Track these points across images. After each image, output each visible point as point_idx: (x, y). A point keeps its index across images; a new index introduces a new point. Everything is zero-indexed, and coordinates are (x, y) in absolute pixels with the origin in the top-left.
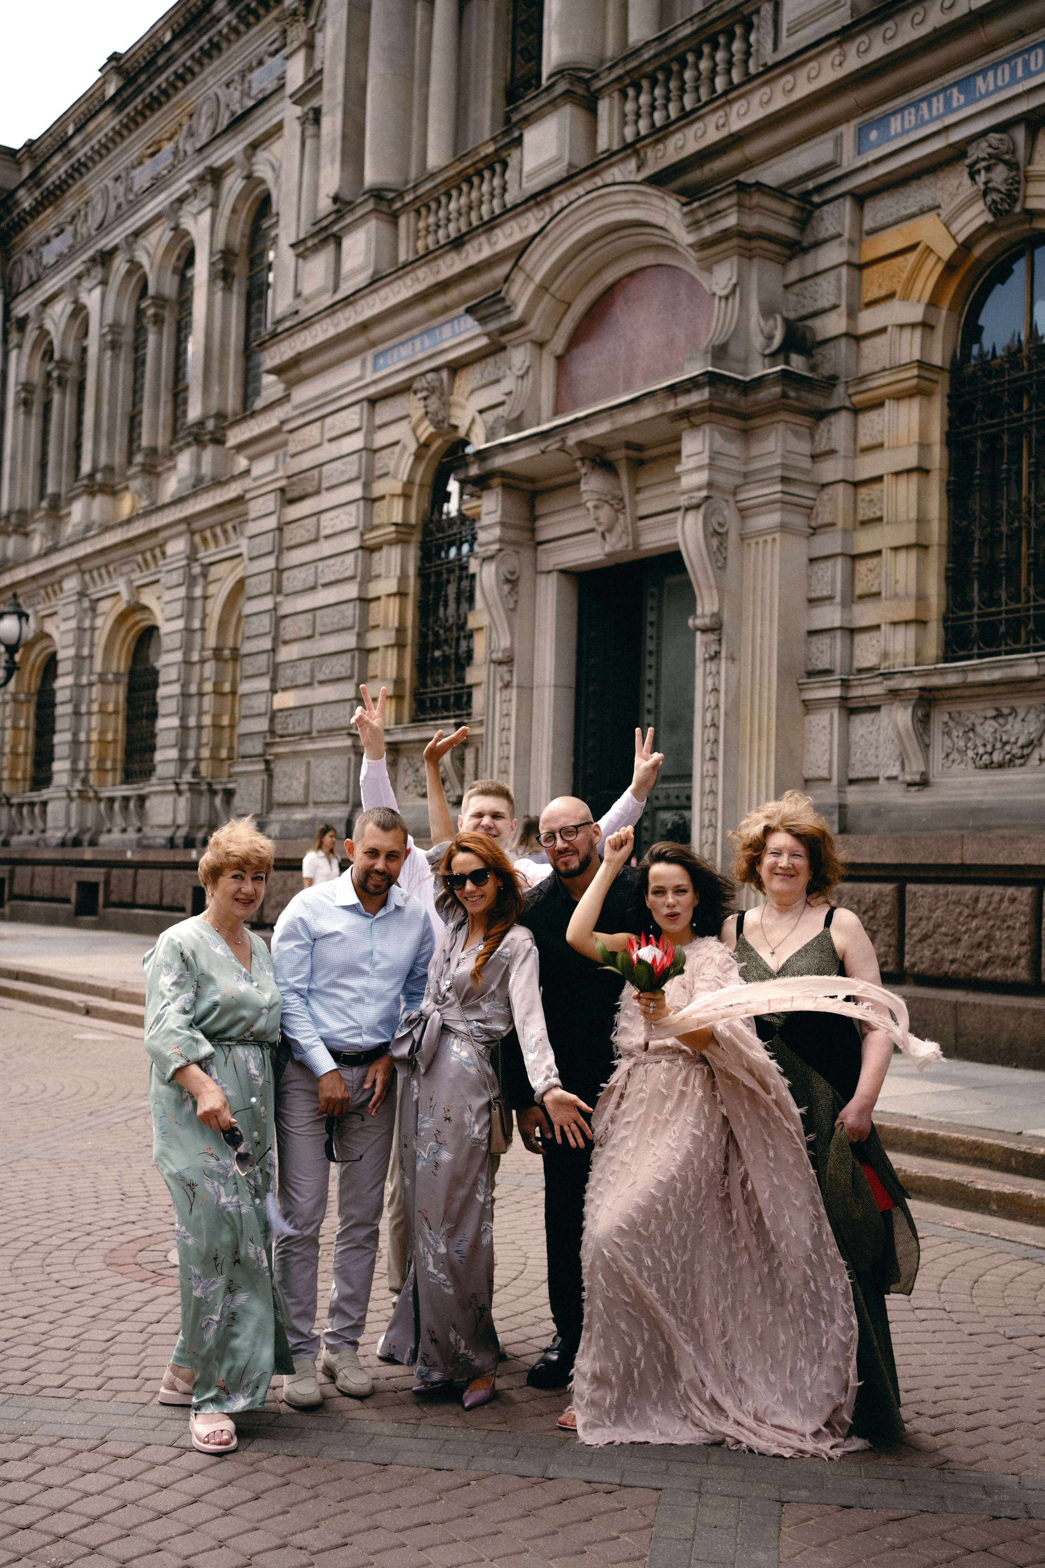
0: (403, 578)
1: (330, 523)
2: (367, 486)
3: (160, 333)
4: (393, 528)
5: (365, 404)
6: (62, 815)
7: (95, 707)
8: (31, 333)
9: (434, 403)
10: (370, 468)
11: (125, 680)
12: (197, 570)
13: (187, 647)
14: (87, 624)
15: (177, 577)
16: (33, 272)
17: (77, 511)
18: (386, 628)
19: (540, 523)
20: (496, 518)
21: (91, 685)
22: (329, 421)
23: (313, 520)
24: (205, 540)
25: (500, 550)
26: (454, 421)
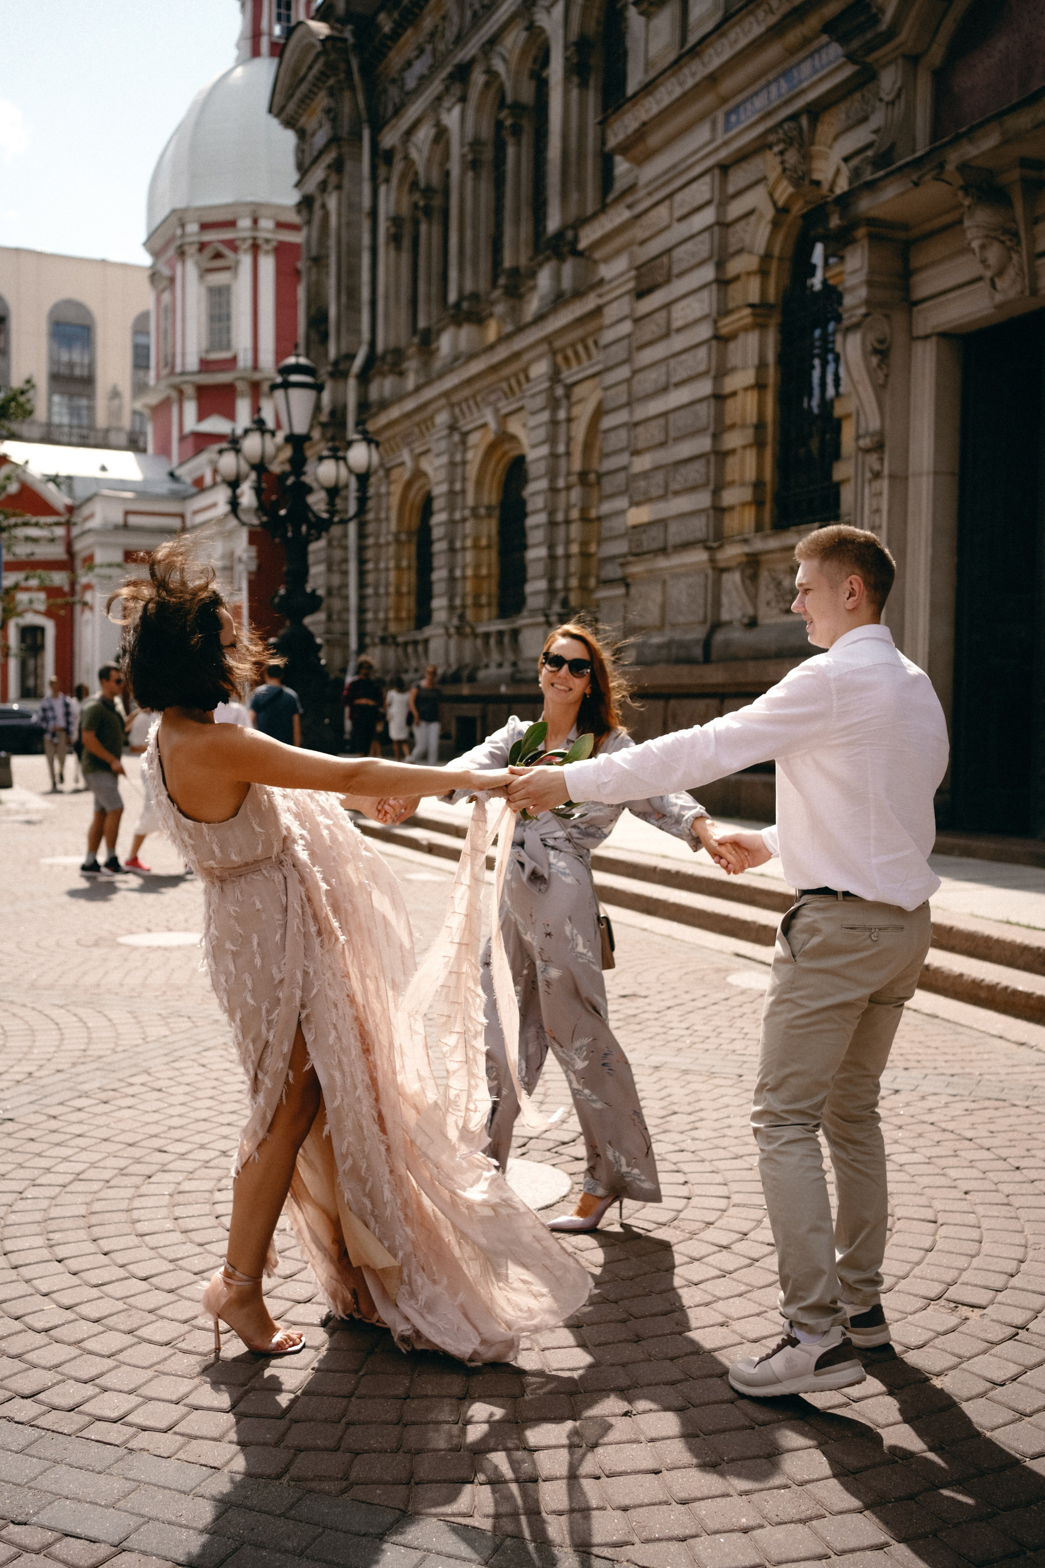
0: (762, 366)
1: (682, 314)
2: (720, 266)
3: (518, 143)
4: (747, 311)
5: (717, 172)
6: (442, 652)
7: (469, 543)
8: (398, 166)
9: (792, 157)
10: (723, 245)
11: (496, 513)
12: (560, 391)
13: (552, 474)
14: (458, 458)
15: (540, 401)
16: (397, 100)
17: (445, 343)
18: (743, 426)
19: (917, 279)
20: (862, 276)
21: (464, 520)
22: (678, 197)
23: (663, 314)
24: (566, 359)
25: (866, 315)
26: (816, 176)
